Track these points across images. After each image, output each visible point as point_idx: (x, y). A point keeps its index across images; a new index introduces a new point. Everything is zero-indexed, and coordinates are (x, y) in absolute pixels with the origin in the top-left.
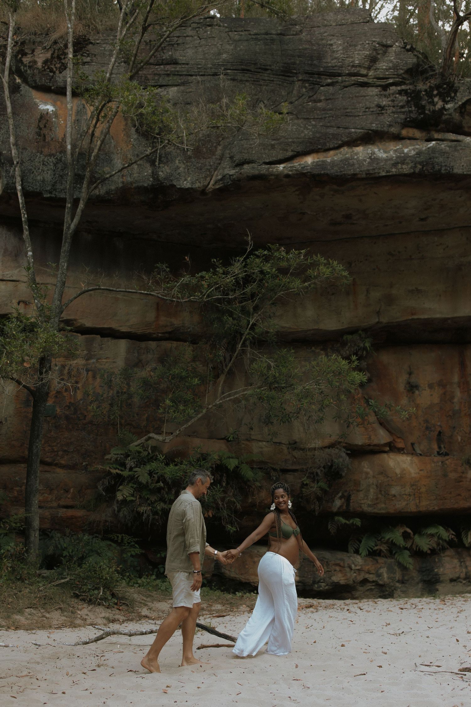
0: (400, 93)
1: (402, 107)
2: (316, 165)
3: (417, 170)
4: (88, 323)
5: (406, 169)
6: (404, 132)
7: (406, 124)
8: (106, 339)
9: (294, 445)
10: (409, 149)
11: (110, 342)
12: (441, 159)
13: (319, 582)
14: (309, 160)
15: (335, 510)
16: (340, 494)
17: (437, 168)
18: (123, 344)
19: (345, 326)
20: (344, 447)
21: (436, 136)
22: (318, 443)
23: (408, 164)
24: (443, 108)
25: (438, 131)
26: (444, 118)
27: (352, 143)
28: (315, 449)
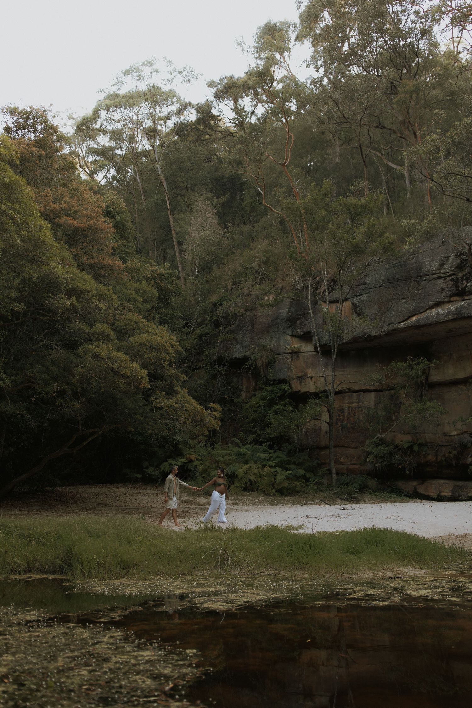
0: (451, 280)
1: (451, 288)
2: (416, 321)
3: (455, 317)
4: (357, 388)
5: (450, 317)
6: (452, 299)
7: (451, 296)
8: (365, 393)
9: (445, 434)
10: (452, 308)
11: (367, 394)
12: (464, 311)
13: (461, 496)
14: (414, 319)
15: (468, 463)
16: (470, 456)
17: (463, 315)
18: (373, 395)
19: (468, 375)
20: (469, 434)
21: (466, 298)
22: (455, 433)
23: (451, 315)
24: (466, 286)
25: (467, 295)
26: (466, 290)
27: (431, 308)
28: (454, 435)
